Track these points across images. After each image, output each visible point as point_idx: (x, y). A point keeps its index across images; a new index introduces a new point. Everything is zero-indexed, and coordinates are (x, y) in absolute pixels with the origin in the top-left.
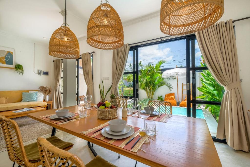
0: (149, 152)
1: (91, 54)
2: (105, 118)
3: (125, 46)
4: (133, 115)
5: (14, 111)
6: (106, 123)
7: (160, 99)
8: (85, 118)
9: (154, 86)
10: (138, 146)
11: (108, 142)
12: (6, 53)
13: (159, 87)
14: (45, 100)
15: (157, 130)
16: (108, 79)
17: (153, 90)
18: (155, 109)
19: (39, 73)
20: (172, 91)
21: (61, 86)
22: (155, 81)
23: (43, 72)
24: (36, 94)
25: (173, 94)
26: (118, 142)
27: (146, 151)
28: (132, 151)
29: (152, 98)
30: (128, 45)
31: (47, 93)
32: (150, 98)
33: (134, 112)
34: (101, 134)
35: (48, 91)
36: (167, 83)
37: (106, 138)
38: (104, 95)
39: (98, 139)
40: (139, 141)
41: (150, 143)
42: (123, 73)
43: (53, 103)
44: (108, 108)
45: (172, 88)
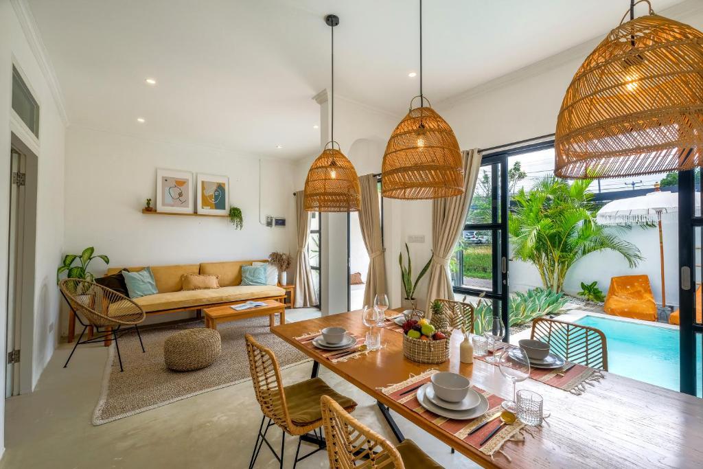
0: (518, 462)
1: (378, 177)
2: (421, 358)
3: (468, 154)
4: (489, 359)
5: (233, 306)
6: (424, 372)
7: (590, 292)
8: (377, 351)
9: (566, 249)
10: (496, 445)
11: (433, 422)
12: (215, 188)
13: (584, 253)
14: (280, 284)
15: (545, 413)
16: (421, 239)
17: (563, 263)
18: (551, 348)
19: (269, 224)
20: (639, 270)
21: (310, 251)
22: (569, 235)
23: (276, 220)
24: (265, 270)
25: (644, 279)
26: (453, 426)
27: (511, 457)
28: (481, 452)
29: (558, 287)
30: (477, 151)
31: (284, 267)
32: (552, 286)
33: (490, 348)
34: (416, 400)
35: (286, 264)
36: (616, 241)
37: (427, 411)
38: (411, 283)
39: (412, 411)
40: (499, 433)
41: (525, 444)
42: (462, 226)
43: (295, 289)
44: (427, 337)
45: (639, 258)
